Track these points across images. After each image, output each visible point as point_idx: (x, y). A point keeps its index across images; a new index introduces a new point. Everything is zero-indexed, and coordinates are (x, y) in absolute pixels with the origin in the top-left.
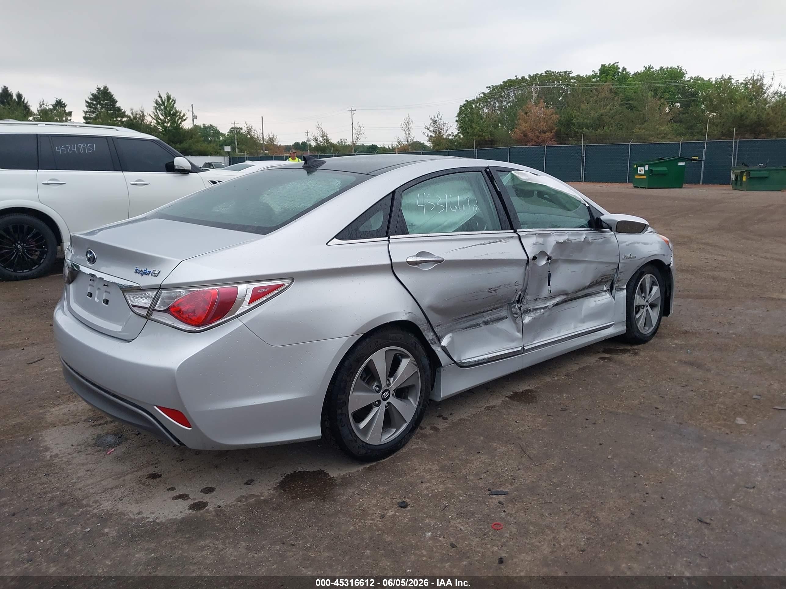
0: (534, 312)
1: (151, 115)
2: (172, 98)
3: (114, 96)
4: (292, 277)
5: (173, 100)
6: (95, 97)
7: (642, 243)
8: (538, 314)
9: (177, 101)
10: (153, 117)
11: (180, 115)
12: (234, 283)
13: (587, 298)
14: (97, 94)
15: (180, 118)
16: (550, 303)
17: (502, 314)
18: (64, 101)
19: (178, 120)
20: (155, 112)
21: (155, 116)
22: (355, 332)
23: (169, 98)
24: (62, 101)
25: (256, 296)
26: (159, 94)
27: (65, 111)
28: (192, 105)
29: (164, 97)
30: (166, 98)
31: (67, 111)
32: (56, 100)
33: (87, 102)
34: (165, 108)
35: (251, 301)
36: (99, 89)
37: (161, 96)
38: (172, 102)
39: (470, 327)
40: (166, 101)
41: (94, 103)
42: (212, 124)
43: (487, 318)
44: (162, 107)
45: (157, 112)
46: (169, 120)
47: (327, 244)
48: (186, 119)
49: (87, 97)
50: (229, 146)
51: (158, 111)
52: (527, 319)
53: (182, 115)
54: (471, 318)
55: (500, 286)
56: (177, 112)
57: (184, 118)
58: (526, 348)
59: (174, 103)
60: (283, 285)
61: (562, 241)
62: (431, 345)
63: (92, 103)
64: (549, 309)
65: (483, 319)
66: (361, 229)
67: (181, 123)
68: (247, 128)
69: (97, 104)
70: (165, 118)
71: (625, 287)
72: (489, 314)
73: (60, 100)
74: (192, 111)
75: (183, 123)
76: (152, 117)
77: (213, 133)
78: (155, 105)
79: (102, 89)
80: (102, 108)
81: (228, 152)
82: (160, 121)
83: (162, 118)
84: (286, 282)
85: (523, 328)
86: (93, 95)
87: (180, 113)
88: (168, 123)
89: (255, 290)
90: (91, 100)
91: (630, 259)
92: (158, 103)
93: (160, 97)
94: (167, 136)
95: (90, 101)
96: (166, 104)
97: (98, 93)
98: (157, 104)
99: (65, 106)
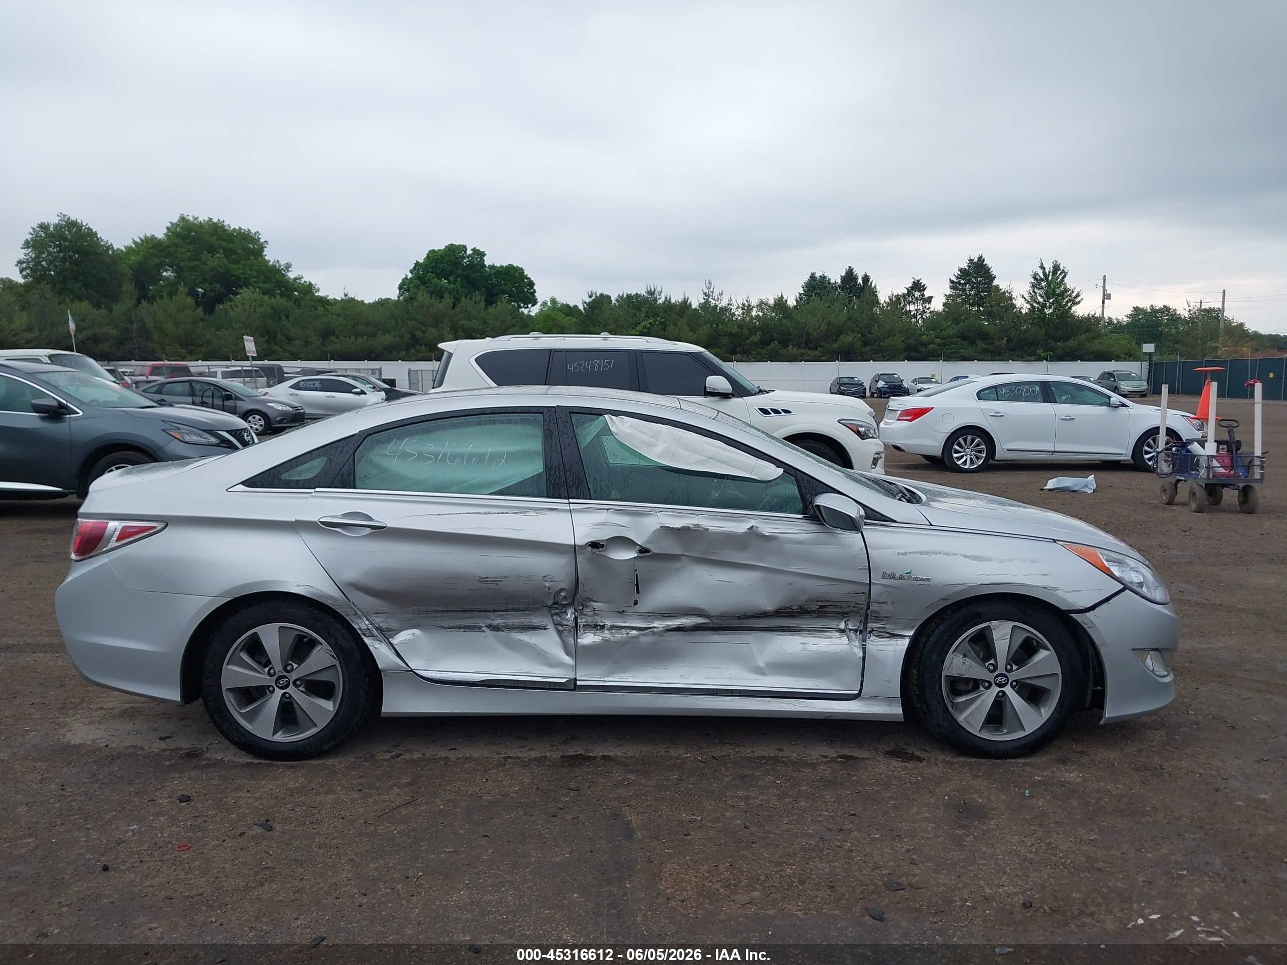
0: (613, 631)
1: (1026, 297)
2: (1061, 268)
3: (991, 270)
4: (167, 522)
5: (1063, 271)
6: (964, 273)
7: (961, 555)
8: (619, 636)
9: (1068, 274)
10: (1028, 298)
11: (1070, 296)
12: (105, 519)
13: (780, 633)
14: (967, 268)
15: (1070, 300)
16: (660, 625)
17: (533, 621)
18: (923, 282)
19: (1066, 304)
20: (1031, 292)
21: (1032, 297)
22: (223, 593)
23: (1056, 268)
24: (921, 281)
25: (125, 534)
26: (1042, 264)
27: (923, 295)
28: (1105, 276)
29: (1049, 267)
30: (1052, 268)
31: (926, 296)
32: (913, 281)
33: (952, 281)
34: (1049, 284)
35: (119, 539)
36: (971, 260)
37: (1045, 266)
38: (1060, 274)
39: (460, 627)
40: (1051, 274)
41: (962, 282)
42: (1167, 305)
43: (498, 621)
44: (1043, 284)
45: (1034, 292)
46: (1053, 303)
47: (227, 490)
48: (1079, 302)
49: (953, 273)
50: (1151, 343)
51: (1036, 290)
52: (588, 639)
53: (1074, 295)
54: (461, 614)
55: (505, 577)
56: (1066, 290)
57: (1077, 300)
58: (578, 683)
59: (1065, 276)
60: (155, 527)
61: (679, 526)
62: (363, 637)
63: (959, 283)
64: (654, 633)
65: (489, 622)
66: (284, 477)
67: (1070, 308)
68: (1190, 311)
69: (966, 284)
70: (1045, 301)
71: (911, 633)
72: (501, 616)
73: (918, 281)
74: (1104, 287)
75: (1074, 308)
76: (1025, 299)
77: (1167, 319)
78: (1033, 281)
79: (976, 260)
80: (972, 288)
81: (1150, 354)
82: (1036, 305)
83: (1041, 300)
84: (159, 526)
85: (576, 652)
86: (961, 270)
87: (1073, 292)
88: (1050, 307)
89: (124, 528)
90: (957, 278)
91: (910, 581)
92: (1037, 277)
93: (1042, 267)
94: (1044, 330)
95: (955, 280)
96: (1050, 278)
97: (970, 267)
98: (1035, 278)
99: (924, 290)
